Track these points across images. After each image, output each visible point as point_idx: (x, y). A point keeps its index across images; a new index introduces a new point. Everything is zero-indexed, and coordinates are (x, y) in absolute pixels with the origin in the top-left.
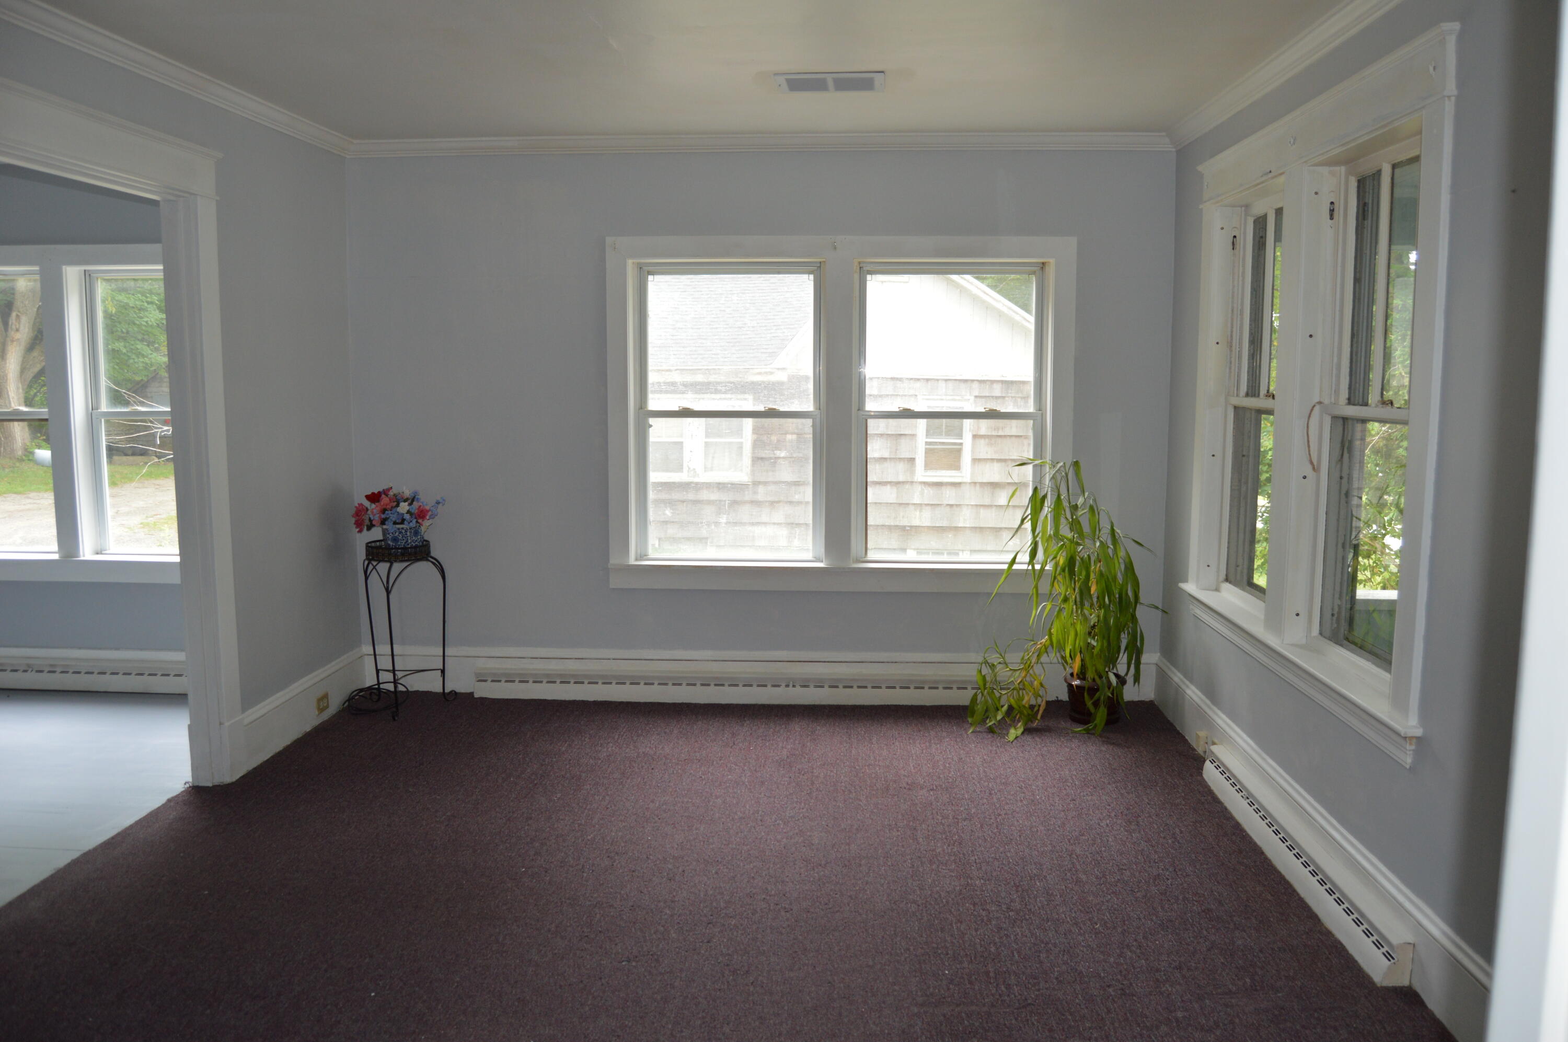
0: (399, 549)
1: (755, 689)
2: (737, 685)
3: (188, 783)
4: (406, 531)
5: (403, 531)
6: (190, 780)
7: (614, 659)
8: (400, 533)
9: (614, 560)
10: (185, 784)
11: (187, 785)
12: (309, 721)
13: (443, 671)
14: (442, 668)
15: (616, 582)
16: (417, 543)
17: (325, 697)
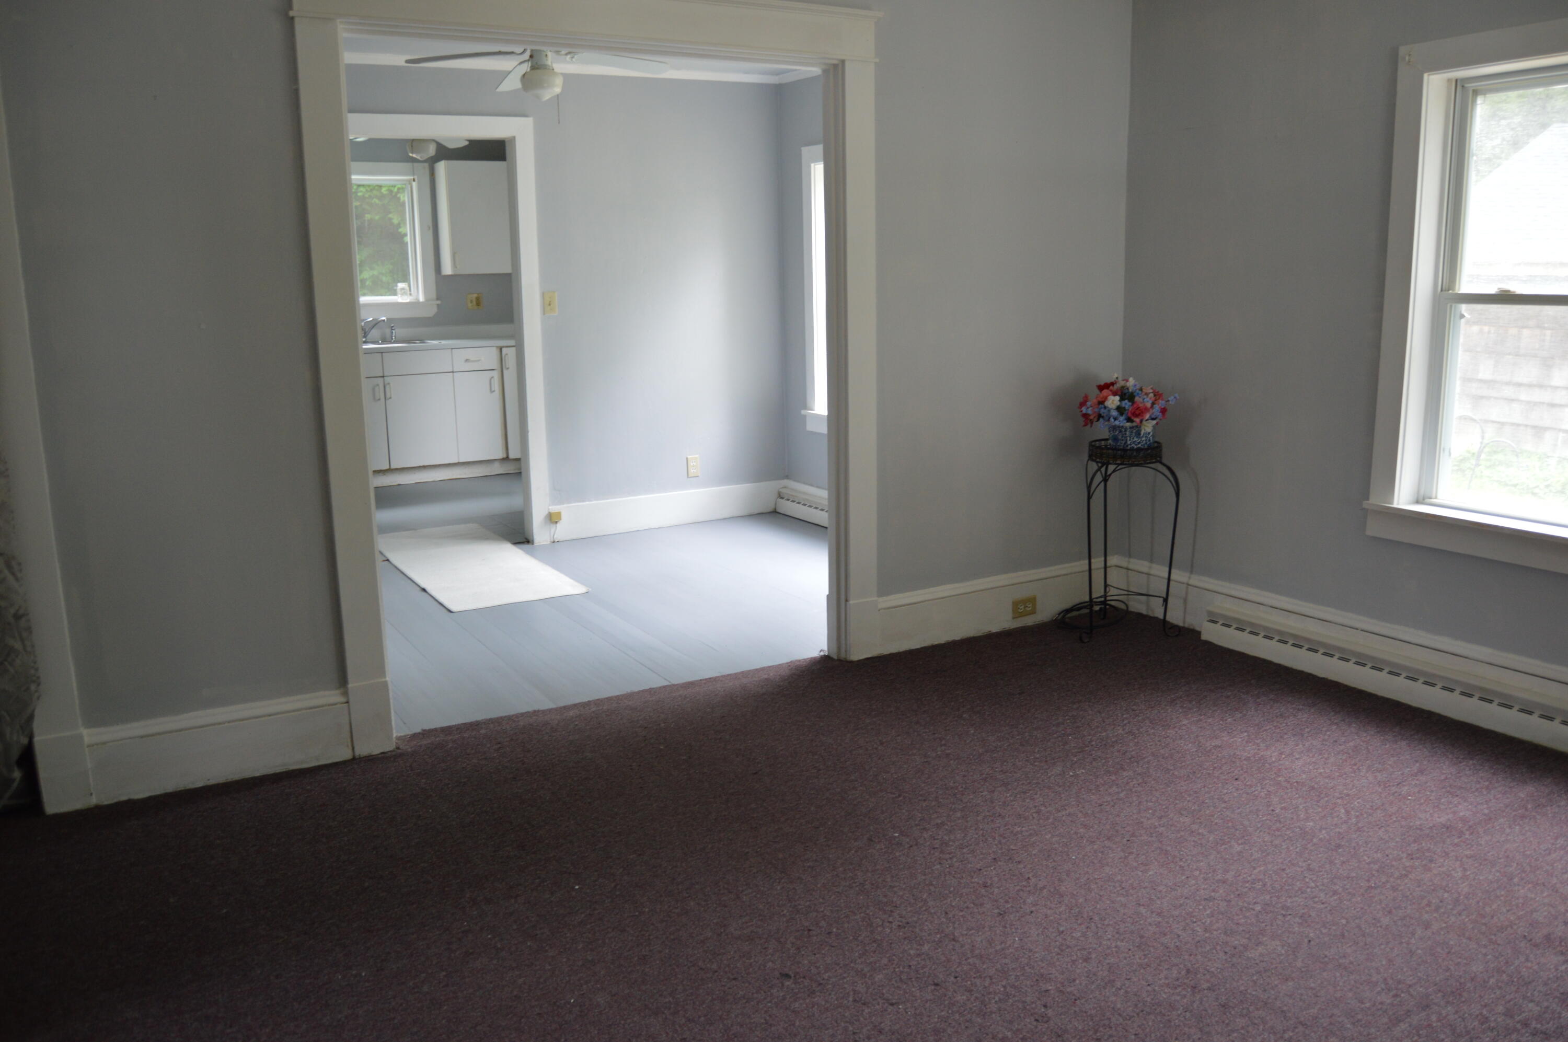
0: (1119, 450)
1: (1534, 719)
2: (1510, 707)
3: (823, 651)
4: (1126, 431)
5: (1123, 430)
6: (825, 648)
7: (1362, 630)
8: (1120, 431)
9: (1374, 500)
10: (821, 651)
11: (822, 653)
12: (1001, 621)
13: (1166, 600)
14: (1165, 596)
15: (1374, 529)
16: (1140, 445)
17: (1032, 600)
